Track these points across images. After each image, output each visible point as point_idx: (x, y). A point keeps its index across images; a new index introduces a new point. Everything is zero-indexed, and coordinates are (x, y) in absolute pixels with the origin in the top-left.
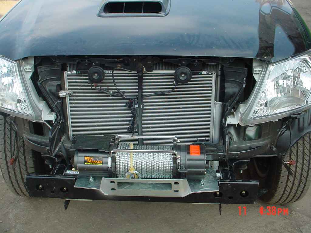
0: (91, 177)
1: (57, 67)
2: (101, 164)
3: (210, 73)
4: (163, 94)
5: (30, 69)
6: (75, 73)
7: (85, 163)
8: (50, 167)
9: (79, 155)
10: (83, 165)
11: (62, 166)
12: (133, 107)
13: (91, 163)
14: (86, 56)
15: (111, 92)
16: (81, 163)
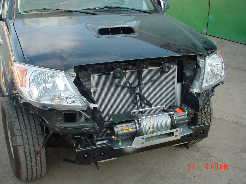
0: (120, 141)
1: (89, 72)
2: (132, 129)
3: (174, 66)
4: (151, 81)
5: (75, 75)
6: (98, 75)
7: (122, 131)
8: (75, 145)
9: (117, 126)
10: (121, 132)
11: (91, 140)
12: (135, 93)
13: (126, 130)
14: (109, 63)
15: (122, 85)
16: (120, 131)
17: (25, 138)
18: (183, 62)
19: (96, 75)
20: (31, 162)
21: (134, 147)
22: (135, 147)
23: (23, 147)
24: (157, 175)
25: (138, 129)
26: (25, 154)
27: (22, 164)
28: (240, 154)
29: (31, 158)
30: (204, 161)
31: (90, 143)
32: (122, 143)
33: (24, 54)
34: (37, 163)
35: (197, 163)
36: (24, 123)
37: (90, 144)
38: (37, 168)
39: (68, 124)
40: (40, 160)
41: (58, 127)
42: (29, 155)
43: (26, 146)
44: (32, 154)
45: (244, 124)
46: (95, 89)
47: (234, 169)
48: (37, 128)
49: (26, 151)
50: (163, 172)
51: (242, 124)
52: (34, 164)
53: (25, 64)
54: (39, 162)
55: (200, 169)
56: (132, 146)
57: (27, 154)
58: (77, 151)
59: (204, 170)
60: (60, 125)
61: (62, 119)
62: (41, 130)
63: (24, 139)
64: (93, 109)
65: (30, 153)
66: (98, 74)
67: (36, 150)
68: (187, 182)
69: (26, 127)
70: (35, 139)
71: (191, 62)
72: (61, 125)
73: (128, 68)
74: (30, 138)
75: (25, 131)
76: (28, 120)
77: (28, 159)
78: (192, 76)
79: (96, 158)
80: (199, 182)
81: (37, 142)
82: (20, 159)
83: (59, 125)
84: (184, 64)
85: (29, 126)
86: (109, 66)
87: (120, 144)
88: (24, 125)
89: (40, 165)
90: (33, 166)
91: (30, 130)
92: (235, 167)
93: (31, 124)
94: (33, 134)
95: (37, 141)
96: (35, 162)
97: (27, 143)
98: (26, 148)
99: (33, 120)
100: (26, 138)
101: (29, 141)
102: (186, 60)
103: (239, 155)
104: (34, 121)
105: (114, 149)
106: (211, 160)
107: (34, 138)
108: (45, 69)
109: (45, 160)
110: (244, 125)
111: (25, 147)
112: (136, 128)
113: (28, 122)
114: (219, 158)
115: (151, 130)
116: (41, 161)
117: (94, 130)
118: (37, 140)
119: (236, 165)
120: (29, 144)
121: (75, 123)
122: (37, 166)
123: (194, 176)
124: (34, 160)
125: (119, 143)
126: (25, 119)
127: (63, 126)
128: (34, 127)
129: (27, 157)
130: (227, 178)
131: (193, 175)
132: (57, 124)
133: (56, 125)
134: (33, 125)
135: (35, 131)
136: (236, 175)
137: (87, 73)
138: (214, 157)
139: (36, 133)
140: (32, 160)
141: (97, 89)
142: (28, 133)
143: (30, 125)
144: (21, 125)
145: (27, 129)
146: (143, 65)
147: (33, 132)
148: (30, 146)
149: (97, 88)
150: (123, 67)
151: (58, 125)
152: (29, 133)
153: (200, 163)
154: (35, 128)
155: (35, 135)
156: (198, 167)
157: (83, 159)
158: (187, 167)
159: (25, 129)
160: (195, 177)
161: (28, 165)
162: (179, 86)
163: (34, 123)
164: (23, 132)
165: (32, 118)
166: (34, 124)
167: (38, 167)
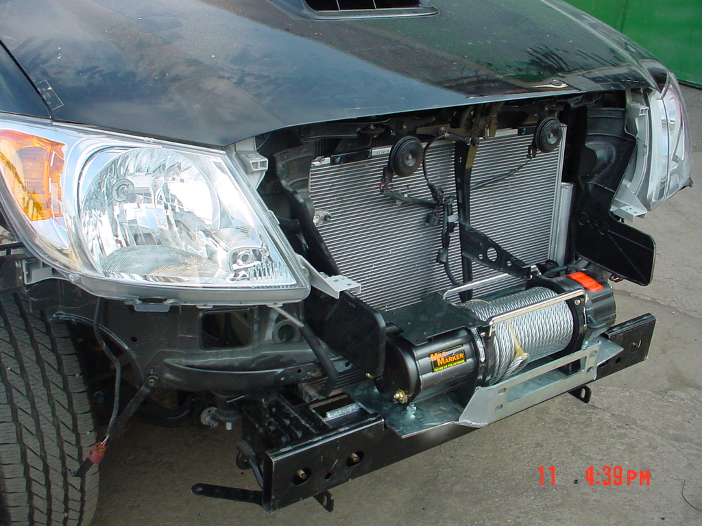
2: (464, 361)
7: (433, 370)
13: (445, 365)
17: (23, 413)
18: (589, 111)
19: (323, 163)
20: (49, 498)
21: (469, 422)
22: (473, 423)
23: (18, 448)
24: (458, 488)
25: (483, 359)
26: (26, 473)
27: (12, 511)
28: (674, 393)
29: (48, 484)
30: (582, 427)
31: (303, 419)
32: (419, 412)
33: (34, 81)
34: (71, 497)
35: (562, 433)
36: (13, 354)
37: (303, 422)
38: (66, 515)
39: (217, 355)
40: (79, 488)
41: (173, 369)
42: (42, 474)
43: (31, 442)
44: (51, 471)
45: (646, 296)
46: (321, 215)
47: (677, 444)
48: (66, 370)
49: (29, 461)
50: (472, 476)
51: (642, 297)
52: (58, 506)
53: (49, 121)
54: (75, 495)
55: (581, 455)
56: (460, 421)
57: (33, 474)
58: (274, 460)
59: (594, 456)
60: (184, 360)
61: (195, 335)
62: (80, 374)
63: (22, 417)
64: (337, 297)
65: (46, 470)
66: (328, 160)
67: (67, 452)
68: (562, 504)
69: (22, 369)
70: (60, 411)
71: (610, 114)
72: (190, 362)
73: (438, 135)
74: (44, 409)
75: (23, 383)
76: (28, 341)
77: (39, 489)
78: (613, 161)
79: (335, 475)
80: (595, 500)
81: (70, 423)
82: (4, 494)
83: (181, 362)
84: (588, 119)
85: (37, 366)
86: (372, 127)
87: (413, 416)
88: (15, 361)
89: (77, 506)
90: (53, 514)
91: (41, 379)
92: (677, 439)
93: (44, 357)
94: (52, 392)
95: (70, 418)
96: (62, 498)
97: (33, 429)
98: (28, 450)
99: (49, 340)
100: (29, 411)
101: (41, 422)
102: (595, 107)
103: (672, 396)
104: (53, 342)
105: (403, 437)
106: (600, 420)
107: (57, 408)
108: (142, 141)
109: (98, 484)
110: (646, 298)
111: (25, 445)
112: (476, 353)
113: (31, 348)
114: (623, 412)
115: (520, 358)
116: (82, 490)
117: (314, 372)
118: (68, 414)
119: (678, 433)
120: (40, 435)
121: (245, 349)
122: (67, 510)
123: (573, 479)
124: (58, 491)
125: (409, 412)
126: (17, 337)
127: (198, 362)
128: (56, 367)
129: (33, 482)
130: (671, 476)
131: (570, 477)
132: (170, 355)
133: (167, 360)
134: (50, 358)
135: (58, 379)
136: (691, 465)
137: (299, 157)
138: (604, 410)
139: (65, 389)
140: (52, 491)
141: (329, 217)
142: (35, 392)
143: (39, 361)
144: (6, 364)
145: (30, 378)
146: (482, 123)
147: (52, 386)
148: (45, 439)
149: (329, 214)
150: (420, 131)
151: (178, 360)
152: (39, 390)
153: (572, 433)
154: (60, 371)
155: (61, 397)
156: (571, 448)
157: (292, 484)
158: (540, 452)
159: (22, 377)
160: (576, 482)
161: (36, 511)
162: (564, 193)
163: (54, 350)
164: (14, 391)
165: (44, 330)
166: (52, 353)
167: (71, 512)
